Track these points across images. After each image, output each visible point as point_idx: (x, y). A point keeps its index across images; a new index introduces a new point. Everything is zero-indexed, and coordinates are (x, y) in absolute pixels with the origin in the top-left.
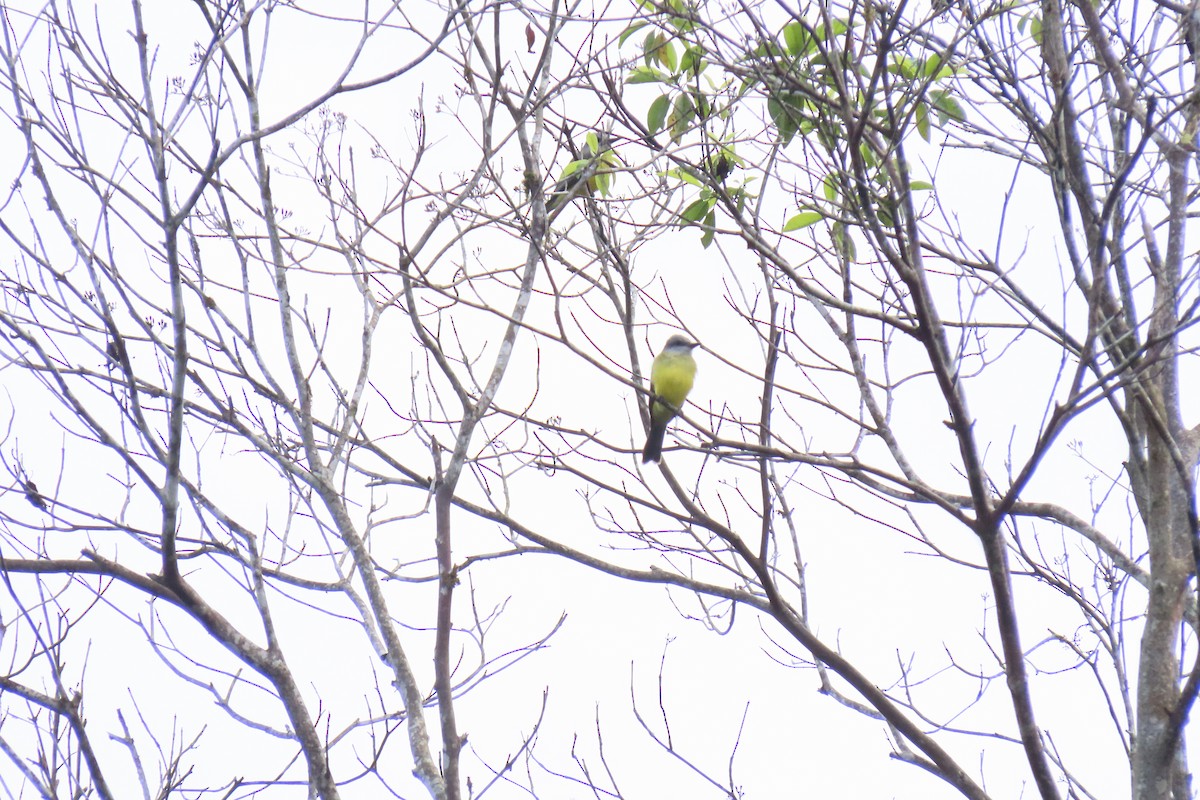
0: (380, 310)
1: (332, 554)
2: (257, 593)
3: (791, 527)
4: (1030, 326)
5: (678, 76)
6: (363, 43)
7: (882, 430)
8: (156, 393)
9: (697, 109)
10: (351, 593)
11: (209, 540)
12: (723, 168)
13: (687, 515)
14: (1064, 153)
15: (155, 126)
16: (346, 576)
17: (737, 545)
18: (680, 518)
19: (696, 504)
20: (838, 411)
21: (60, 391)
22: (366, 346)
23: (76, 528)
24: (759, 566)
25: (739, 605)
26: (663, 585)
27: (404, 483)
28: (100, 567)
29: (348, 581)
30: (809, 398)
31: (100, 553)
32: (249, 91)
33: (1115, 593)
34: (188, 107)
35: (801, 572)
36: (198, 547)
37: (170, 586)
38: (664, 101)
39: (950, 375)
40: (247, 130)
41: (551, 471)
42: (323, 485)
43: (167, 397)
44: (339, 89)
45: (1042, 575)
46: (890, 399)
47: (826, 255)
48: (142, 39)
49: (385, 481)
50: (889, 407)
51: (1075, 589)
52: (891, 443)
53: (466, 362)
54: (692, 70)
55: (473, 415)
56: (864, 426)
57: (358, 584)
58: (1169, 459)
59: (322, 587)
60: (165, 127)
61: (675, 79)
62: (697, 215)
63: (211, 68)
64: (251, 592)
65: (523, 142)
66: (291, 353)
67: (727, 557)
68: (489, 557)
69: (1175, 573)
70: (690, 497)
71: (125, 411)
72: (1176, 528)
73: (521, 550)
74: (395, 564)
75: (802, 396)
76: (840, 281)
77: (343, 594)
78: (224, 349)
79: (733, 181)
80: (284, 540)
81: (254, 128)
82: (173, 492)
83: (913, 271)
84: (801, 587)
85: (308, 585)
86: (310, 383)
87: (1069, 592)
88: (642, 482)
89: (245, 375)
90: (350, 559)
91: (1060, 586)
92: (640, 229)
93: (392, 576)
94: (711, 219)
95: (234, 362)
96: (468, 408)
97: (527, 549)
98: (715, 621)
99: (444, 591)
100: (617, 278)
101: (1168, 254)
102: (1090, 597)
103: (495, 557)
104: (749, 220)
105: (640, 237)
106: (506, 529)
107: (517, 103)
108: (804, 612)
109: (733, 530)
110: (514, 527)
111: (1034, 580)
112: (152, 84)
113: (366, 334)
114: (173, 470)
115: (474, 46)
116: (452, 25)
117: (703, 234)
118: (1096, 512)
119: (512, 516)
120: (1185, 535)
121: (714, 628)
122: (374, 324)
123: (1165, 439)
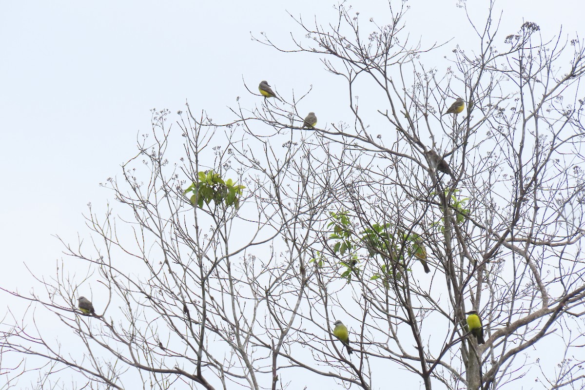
0: (259, 302)
1: (243, 367)
2: (222, 378)
3: (368, 362)
4: (435, 309)
5: (343, 237)
6: (258, 232)
7: (395, 338)
8: (196, 323)
9: (348, 246)
10: (248, 379)
11: (209, 362)
12: (354, 262)
13: (339, 358)
14: (450, 270)
15: (199, 249)
16: (247, 374)
17: (353, 366)
18: (338, 359)
19: (342, 355)
20: (383, 332)
21: (171, 324)
22: (255, 312)
23: (172, 356)
24: (359, 373)
25: (352, 383)
26: (332, 377)
27: (262, 346)
28: (179, 372)
29: (247, 376)
30: (375, 328)
31: (180, 368)
32: (226, 241)
33: (456, 382)
34: (209, 247)
35: (370, 374)
36: (206, 363)
37: (199, 378)
38: (339, 244)
39: (417, 334)
40: (225, 255)
41: (304, 345)
42: (242, 350)
43: (199, 324)
44: (251, 244)
45: (436, 377)
46: (397, 328)
47: (380, 287)
48: (197, 228)
49: (257, 345)
50: (397, 330)
51: (445, 381)
52: (397, 342)
53: (281, 313)
54: (347, 236)
55: (284, 333)
56: (389, 336)
57: (250, 377)
58: (475, 355)
59: (240, 377)
60: (203, 250)
61: (342, 238)
62: (346, 275)
63: (216, 235)
64: (220, 378)
65: (300, 259)
66: (234, 314)
67: (350, 369)
68: (284, 367)
69: (475, 386)
70: (340, 352)
71: (188, 325)
72: (476, 373)
73: (293, 366)
74: (258, 367)
75: (374, 327)
76: (385, 296)
77: (245, 379)
78: (214, 307)
79: (357, 266)
80: (230, 363)
81: (227, 254)
82: (201, 353)
83: (408, 306)
84: (370, 378)
85: (236, 376)
86: (239, 322)
87: (443, 382)
88: (328, 348)
89: (220, 315)
90: (248, 370)
91: (441, 380)
92: (330, 278)
93: (257, 371)
94: (350, 277)
95: (217, 310)
96: (282, 332)
97: (295, 366)
98: (346, 385)
99: (274, 382)
100: (323, 292)
101: (476, 297)
102: (449, 383)
103: (286, 367)
104: (360, 278)
105: (330, 281)
106: (290, 360)
107: (299, 247)
108: (371, 386)
109: (352, 363)
110: (292, 359)
111: (434, 378)
112: (199, 240)
113: (255, 309)
114: (201, 346)
115: (288, 232)
116: (283, 228)
117: (348, 280)
118: (452, 359)
119: (291, 356)
120: (478, 375)
121: (345, 387)
122: (257, 306)
123: (474, 350)
